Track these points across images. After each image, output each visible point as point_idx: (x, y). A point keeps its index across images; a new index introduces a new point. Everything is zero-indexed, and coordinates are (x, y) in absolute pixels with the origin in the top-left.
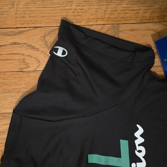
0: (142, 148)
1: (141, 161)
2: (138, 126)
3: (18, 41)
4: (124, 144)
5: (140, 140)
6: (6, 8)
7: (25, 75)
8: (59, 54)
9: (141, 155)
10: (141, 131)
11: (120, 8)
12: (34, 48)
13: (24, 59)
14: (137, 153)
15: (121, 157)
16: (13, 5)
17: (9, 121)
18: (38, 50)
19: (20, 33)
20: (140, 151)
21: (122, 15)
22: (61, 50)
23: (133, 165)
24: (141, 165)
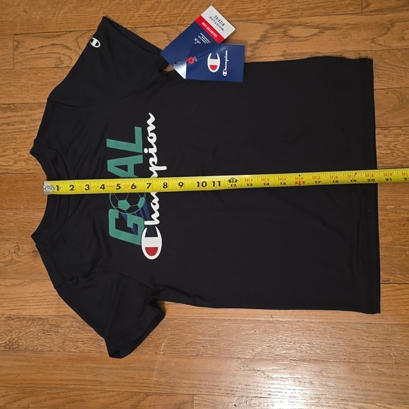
0: (153, 135)
1: (153, 147)
2: (150, 114)
3: (56, 42)
4: (138, 130)
5: (151, 128)
6: (49, 17)
7: (60, 70)
9: (152, 141)
10: (152, 119)
11: (137, 15)
12: (67, 48)
13: (60, 57)
14: (149, 139)
15: (135, 143)
16: (54, 14)
17: (43, 110)
18: (71, 49)
19: (58, 36)
20: (151, 138)
21: (137, 21)
23: (146, 151)
24: (153, 151)
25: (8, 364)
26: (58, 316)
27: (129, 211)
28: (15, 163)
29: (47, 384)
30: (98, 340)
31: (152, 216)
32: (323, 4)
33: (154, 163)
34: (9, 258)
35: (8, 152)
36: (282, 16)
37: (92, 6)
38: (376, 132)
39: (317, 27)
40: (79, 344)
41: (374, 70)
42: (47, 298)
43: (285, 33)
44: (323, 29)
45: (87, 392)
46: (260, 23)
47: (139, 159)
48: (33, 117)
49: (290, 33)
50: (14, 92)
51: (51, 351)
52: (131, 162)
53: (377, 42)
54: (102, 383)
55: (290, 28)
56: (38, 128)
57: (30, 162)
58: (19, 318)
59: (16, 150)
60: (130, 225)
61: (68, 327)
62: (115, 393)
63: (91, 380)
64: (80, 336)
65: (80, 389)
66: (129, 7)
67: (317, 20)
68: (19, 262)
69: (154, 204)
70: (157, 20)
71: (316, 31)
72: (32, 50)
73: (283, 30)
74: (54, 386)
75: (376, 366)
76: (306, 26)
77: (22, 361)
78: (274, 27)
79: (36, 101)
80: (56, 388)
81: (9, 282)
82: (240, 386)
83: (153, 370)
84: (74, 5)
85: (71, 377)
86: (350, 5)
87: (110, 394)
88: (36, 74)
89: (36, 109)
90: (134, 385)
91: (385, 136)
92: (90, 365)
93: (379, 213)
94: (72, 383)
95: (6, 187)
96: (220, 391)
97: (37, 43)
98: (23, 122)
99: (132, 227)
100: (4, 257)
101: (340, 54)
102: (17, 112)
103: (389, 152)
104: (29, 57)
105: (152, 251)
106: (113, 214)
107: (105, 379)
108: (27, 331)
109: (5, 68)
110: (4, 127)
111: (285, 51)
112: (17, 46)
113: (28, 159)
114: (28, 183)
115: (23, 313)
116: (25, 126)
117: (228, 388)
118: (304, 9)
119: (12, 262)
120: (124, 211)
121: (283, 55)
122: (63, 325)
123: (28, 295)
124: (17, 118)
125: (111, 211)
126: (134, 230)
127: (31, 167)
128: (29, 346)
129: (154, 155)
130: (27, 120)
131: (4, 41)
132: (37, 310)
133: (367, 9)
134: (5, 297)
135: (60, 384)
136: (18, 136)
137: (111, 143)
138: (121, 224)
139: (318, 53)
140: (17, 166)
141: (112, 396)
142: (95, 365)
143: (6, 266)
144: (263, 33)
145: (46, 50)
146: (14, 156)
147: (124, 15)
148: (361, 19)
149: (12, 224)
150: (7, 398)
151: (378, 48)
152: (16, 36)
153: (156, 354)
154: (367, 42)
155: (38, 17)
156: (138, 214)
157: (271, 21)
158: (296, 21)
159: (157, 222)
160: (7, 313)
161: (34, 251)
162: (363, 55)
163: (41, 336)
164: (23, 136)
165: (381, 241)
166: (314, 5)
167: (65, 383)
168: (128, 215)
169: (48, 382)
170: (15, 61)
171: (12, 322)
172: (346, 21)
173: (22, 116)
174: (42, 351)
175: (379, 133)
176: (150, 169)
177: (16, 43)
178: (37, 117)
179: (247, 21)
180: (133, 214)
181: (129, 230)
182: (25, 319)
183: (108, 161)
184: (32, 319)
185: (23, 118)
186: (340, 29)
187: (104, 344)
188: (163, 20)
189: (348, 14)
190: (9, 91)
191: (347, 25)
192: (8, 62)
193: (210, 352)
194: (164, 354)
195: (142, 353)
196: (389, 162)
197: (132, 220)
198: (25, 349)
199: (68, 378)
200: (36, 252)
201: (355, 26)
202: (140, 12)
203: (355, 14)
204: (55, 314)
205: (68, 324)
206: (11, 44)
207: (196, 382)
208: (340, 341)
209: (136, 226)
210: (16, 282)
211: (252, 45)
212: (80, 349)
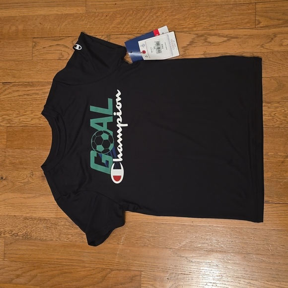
0: (120, 104)
1: (119, 112)
2: (118, 90)
3: (60, 43)
4: (110, 101)
5: (119, 99)
6: (55, 27)
7: (61, 61)
8: (77, 48)
9: (119, 108)
10: (119, 93)
11: (111, 27)
12: (67, 47)
13: (61, 53)
14: (117, 106)
15: (108, 109)
16: (59, 25)
17: (50, 87)
18: (69, 48)
19: (61, 39)
20: (118, 106)
21: (112, 30)
22: (78, 46)
23: (115, 114)
24: (119, 114)
25: (24, 247)
26: (57, 218)
27: (104, 152)
28: (32, 120)
29: (49, 261)
30: (81, 234)
31: (118, 156)
32: (230, 22)
33: (120, 122)
34: (26, 180)
35: (28, 113)
36: (204, 29)
37: (83, 21)
38: (263, 105)
39: (226, 36)
40: (70, 236)
41: (263, 65)
42: (49, 206)
43: (205, 40)
44: (230, 38)
45: (73, 267)
46: (189, 33)
47: (110, 119)
48: (44, 91)
49: (209, 40)
50: (32, 75)
51: (52, 240)
52: (105, 121)
53: (265, 47)
54: (83, 262)
55: (209, 37)
56: (47, 98)
57: (41, 120)
58: (32, 218)
59: (32, 112)
60: (104, 161)
61: (63, 225)
62: (91, 268)
63: (76, 260)
64: (70, 231)
65: (69, 265)
66: (106, 22)
67: (226, 32)
68: (33, 183)
69: (119, 148)
70: (124, 30)
71: (226, 39)
72: (44, 48)
73: (204, 38)
74: (53, 262)
75: (259, 257)
76: (219, 36)
77: (33, 246)
78: (198, 36)
79: (46, 81)
80: (54, 264)
81: (25, 195)
82: (171, 266)
83: (116, 254)
84: (72, 20)
85: (64, 257)
86: (248, 22)
87: (88, 269)
88: (46, 63)
89: (46, 86)
90: (104, 263)
91: (269, 108)
92: (76, 250)
93: (264, 157)
94: (64, 261)
95: (26, 135)
96: (158, 269)
97: (47, 43)
98: (37, 94)
99: (105, 163)
100: (23, 179)
101: (241, 54)
102: (34, 87)
103: (271, 118)
104: (42, 52)
105: (117, 178)
106: (93, 154)
107: (85, 259)
108: (37, 227)
109: (27, 59)
110: (25, 97)
111: (205, 52)
112: (35, 45)
113: (40, 117)
114: (40, 133)
115: (34, 215)
116: (39, 96)
117: (163, 268)
118: (218, 25)
119: (28, 183)
120: (100, 152)
121: (204, 54)
122: (59, 224)
123: (37, 204)
124: (33, 91)
125: (92, 152)
126: (106, 165)
127: (42, 122)
128: (37, 237)
129: (120, 117)
130: (40, 92)
131: (27, 42)
132: (43, 214)
133: (258, 26)
134: (23, 204)
135: (57, 262)
136: (34, 103)
137: (93, 109)
138: (98, 160)
139: (227, 53)
140: (33, 122)
141: (89, 270)
142: (79, 250)
143: (24, 185)
144: (191, 40)
145: (53, 48)
146: (31, 115)
147: (103, 27)
148: (255, 32)
149: (29, 159)
150: (23, 269)
151: (265, 51)
152: (34, 39)
153: (118, 244)
154: (259, 47)
155: (48, 27)
156: (109, 155)
157: (196, 32)
158: (212, 32)
159: (121, 160)
160: (25, 215)
161: (42, 176)
162: (256, 55)
163: (46, 230)
164: (37, 103)
165: (265, 175)
166: (224, 23)
167: (60, 261)
168: (103, 154)
169: (49, 260)
170: (34, 55)
171: (27, 221)
172: (245, 33)
173: (37, 90)
174: (46, 240)
175: (265, 106)
176: (118, 125)
177: (34, 43)
178: (46, 91)
179: (181, 32)
180: (106, 154)
181: (103, 164)
182: (35, 219)
183: (91, 120)
184: (40, 219)
185: (38, 91)
186: (241, 38)
187: (85, 236)
188: (128, 30)
189: (246, 29)
190: (29, 74)
191: (246, 35)
192: (29, 55)
193: (152, 244)
194: (123, 244)
195: (109, 243)
196: (271, 124)
197: (105, 158)
198: (35, 238)
199: (62, 258)
200: (44, 177)
201: (251, 36)
202: (113, 25)
203: (251, 29)
204: (54, 216)
205: (63, 223)
206: (31, 44)
207: (143, 263)
208: (236, 240)
209: (107, 162)
210: (30, 195)
211: (184, 47)
212: (70, 239)
